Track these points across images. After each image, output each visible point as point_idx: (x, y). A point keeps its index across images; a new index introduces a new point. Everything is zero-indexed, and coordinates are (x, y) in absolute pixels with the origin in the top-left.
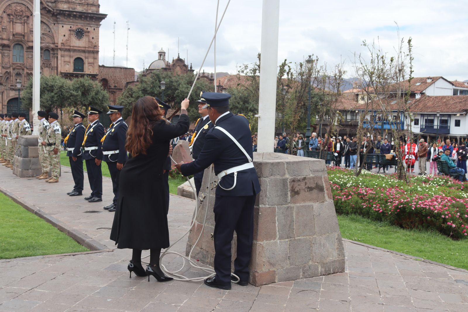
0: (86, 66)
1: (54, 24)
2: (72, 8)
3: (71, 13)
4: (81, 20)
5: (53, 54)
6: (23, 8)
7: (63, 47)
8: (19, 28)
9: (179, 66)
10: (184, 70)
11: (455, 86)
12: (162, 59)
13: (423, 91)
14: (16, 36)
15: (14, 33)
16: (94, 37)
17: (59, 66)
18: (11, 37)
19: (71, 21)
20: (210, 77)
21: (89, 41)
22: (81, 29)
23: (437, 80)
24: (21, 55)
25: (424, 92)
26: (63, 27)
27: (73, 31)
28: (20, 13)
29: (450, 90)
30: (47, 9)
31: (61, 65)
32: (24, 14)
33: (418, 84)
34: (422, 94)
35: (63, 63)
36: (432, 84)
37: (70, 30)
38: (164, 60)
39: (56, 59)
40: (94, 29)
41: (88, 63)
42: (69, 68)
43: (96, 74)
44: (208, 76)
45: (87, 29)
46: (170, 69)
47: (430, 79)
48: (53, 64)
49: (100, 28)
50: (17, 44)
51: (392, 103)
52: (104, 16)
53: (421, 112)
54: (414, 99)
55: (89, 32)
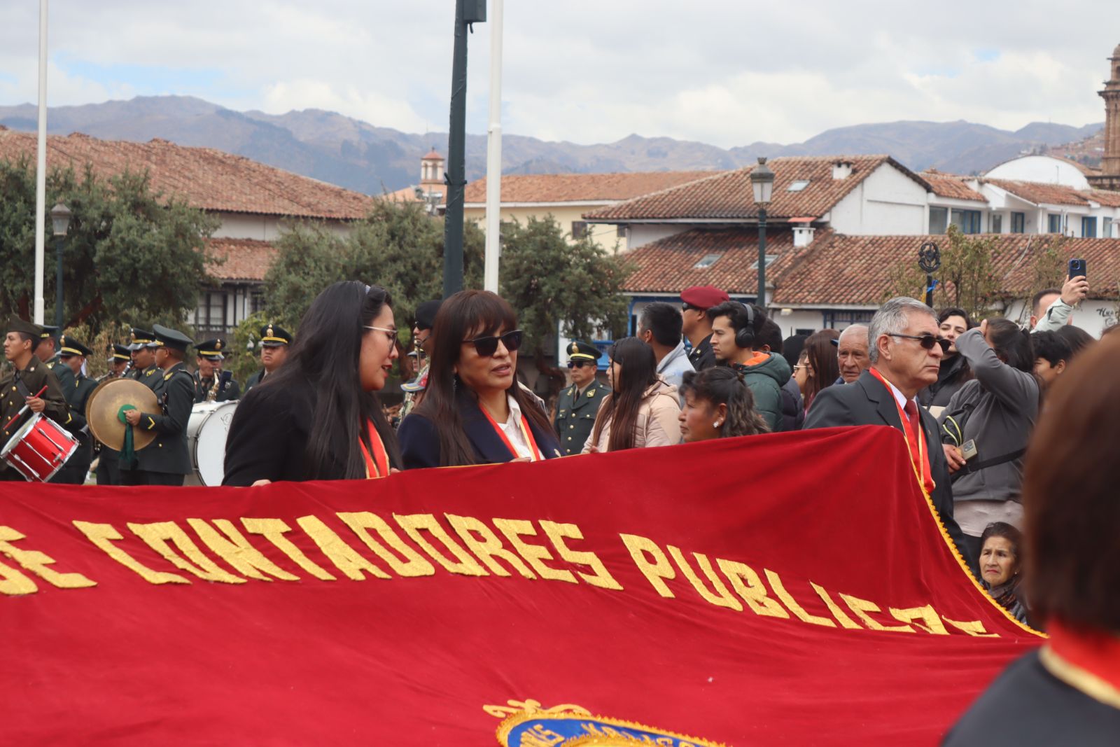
11: (938, 195)
13: (821, 217)
23: (873, 170)
25: (826, 218)
29: (918, 210)
33: (798, 186)
34: (819, 227)
36: (855, 186)
47: (844, 167)
51: (700, 266)
53: (826, 302)
54: (787, 247)
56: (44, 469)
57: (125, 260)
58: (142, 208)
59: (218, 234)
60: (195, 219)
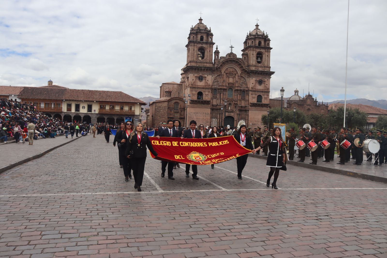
0: (263, 100)
1: (248, 78)
2: (257, 69)
3: (257, 72)
4: (261, 75)
5: (246, 93)
6: (233, 70)
7: (252, 90)
8: (231, 80)
9: (309, 99)
10: (312, 101)
12: (296, 94)
14: (229, 84)
15: (229, 83)
16: (268, 84)
17: (250, 99)
18: (227, 85)
19: (256, 76)
20: (326, 105)
21: (265, 86)
22: (261, 80)
24: (231, 94)
26: (252, 79)
27: (257, 81)
28: (232, 72)
30: (245, 70)
31: (251, 99)
32: (234, 73)
35: (252, 98)
37: (256, 81)
38: (298, 95)
39: (248, 96)
40: (268, 80)
41: (264, 98)
42: (255, 101)
43: (268, 103)
44: (325, 104)
45: (264, 79)
46: (305, 101)
48: (246, 99)
49: (270, 79)
50: (230, 88)
52: (273, 73)
55: (265, 81)
56: (346, 147)
57: (356, 120)
58: (358, 113)
59: (369, 116)
60: (366, 114)
